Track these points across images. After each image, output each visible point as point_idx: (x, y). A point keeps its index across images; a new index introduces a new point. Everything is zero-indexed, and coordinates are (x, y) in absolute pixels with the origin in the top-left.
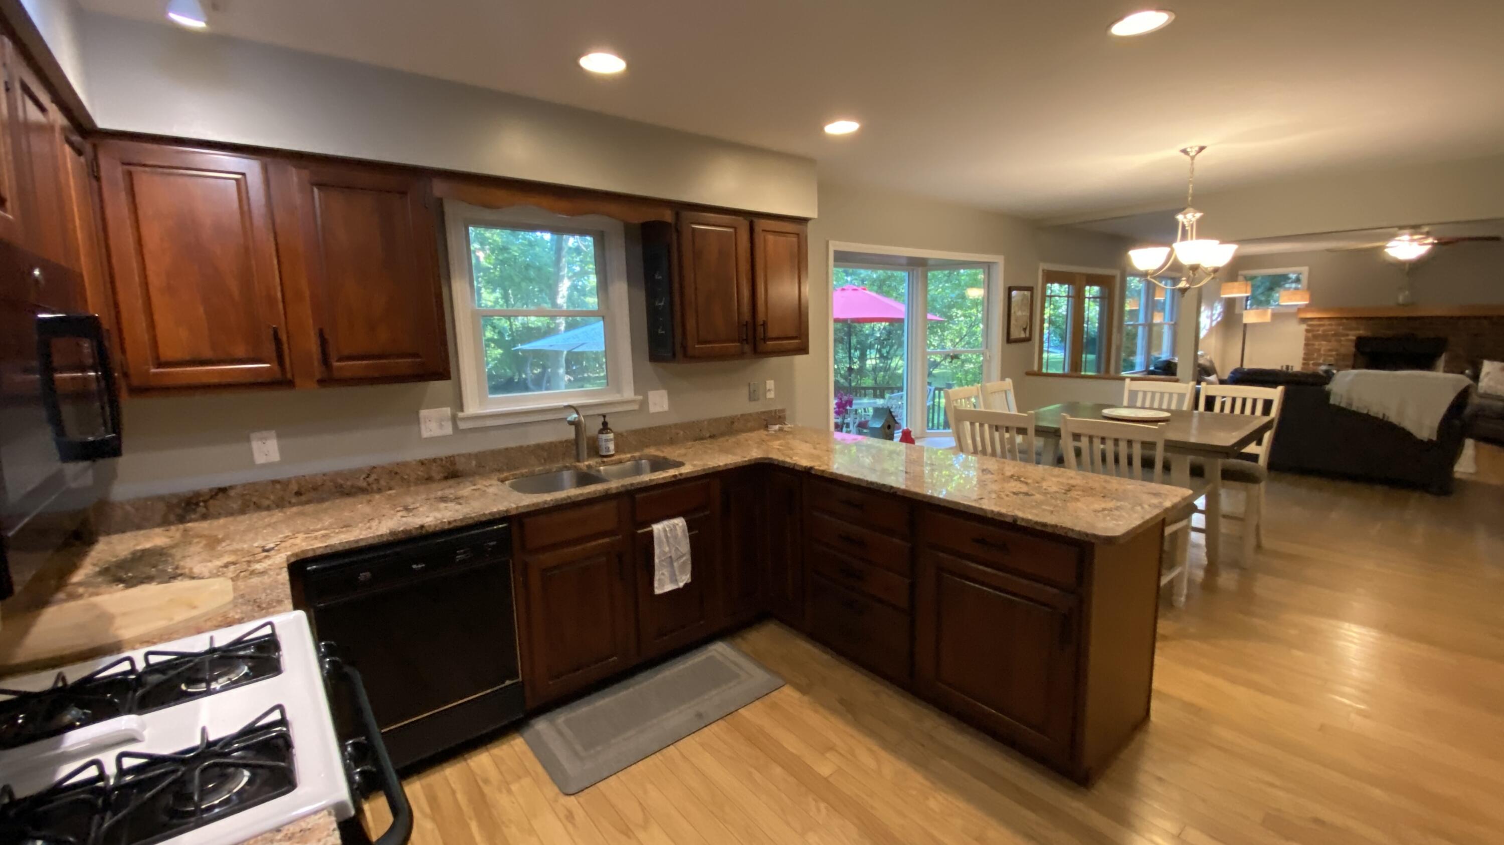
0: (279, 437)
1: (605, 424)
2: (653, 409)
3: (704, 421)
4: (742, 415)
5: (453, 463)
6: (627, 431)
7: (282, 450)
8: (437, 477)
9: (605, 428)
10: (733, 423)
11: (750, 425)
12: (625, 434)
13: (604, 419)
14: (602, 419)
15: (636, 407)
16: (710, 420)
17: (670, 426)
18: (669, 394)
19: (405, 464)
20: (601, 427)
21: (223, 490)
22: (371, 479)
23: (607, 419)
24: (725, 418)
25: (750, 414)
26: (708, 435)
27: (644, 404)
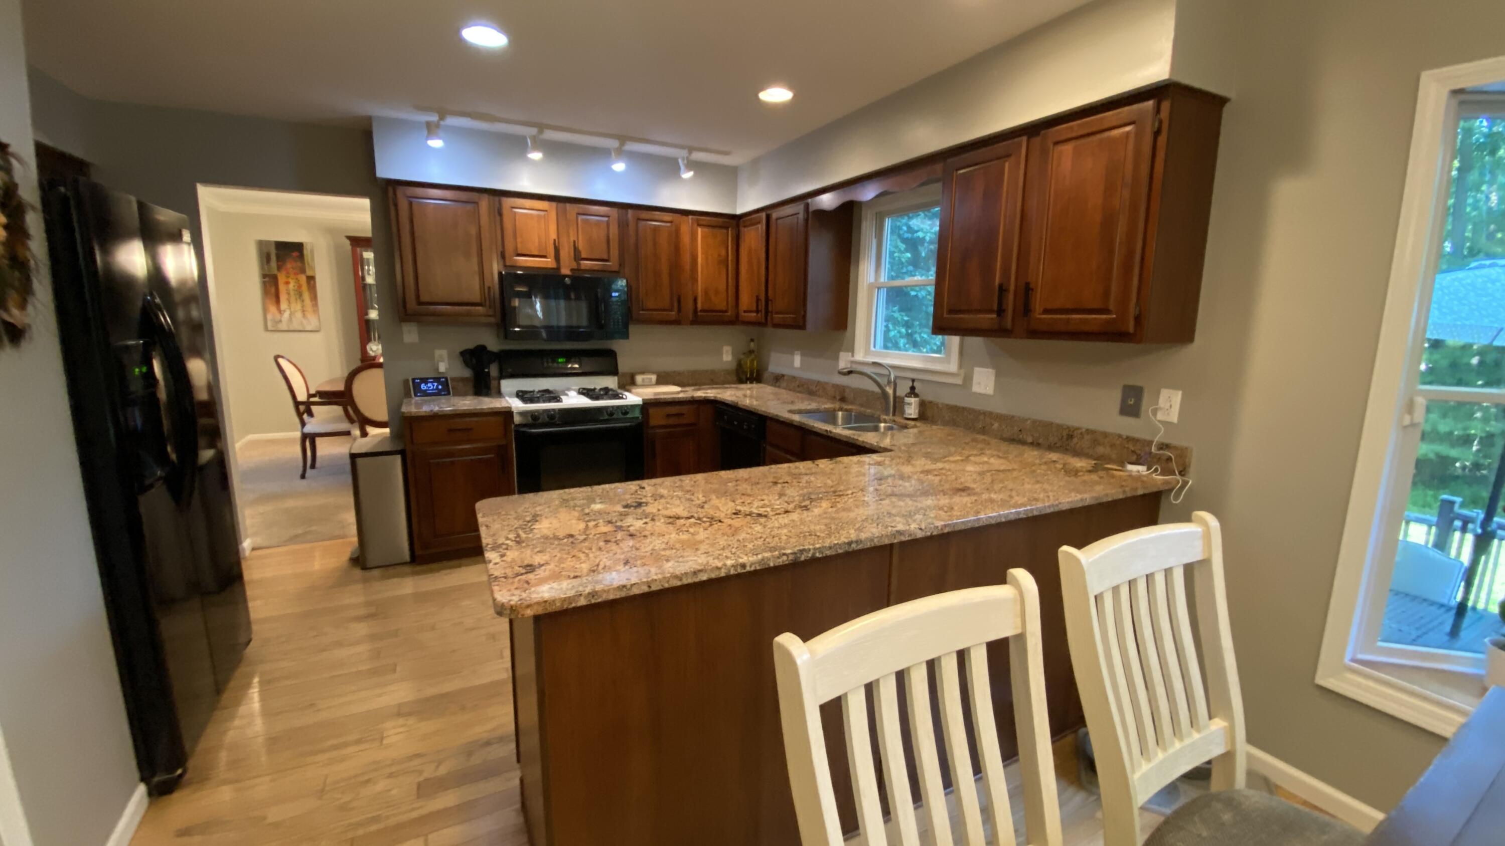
0: (802, 355)
1: (913, 388)
2: (976, 388)
3: (1027, 420)
4: (1088, 431)
5: (844, 391)
6: (942, 404)
7: (802, 362)
8: (838, 398)
9: (913, 392)
10: (1070, 437)
11: (1100, 450)
12: (941, 406)
13: (913, 384)
14: (910, 384)
15: (958, 381)
16: (1034, 422)
17: (985, 413)
18: (998, 375)
19: (827, 383)
20: (909, 390)
21: (783, 376)
22: (818, 388)
23: (916, 384)
24: (1059, 427)
25: (1105, 435)
26: (1030, 440)
27: (968, 380)
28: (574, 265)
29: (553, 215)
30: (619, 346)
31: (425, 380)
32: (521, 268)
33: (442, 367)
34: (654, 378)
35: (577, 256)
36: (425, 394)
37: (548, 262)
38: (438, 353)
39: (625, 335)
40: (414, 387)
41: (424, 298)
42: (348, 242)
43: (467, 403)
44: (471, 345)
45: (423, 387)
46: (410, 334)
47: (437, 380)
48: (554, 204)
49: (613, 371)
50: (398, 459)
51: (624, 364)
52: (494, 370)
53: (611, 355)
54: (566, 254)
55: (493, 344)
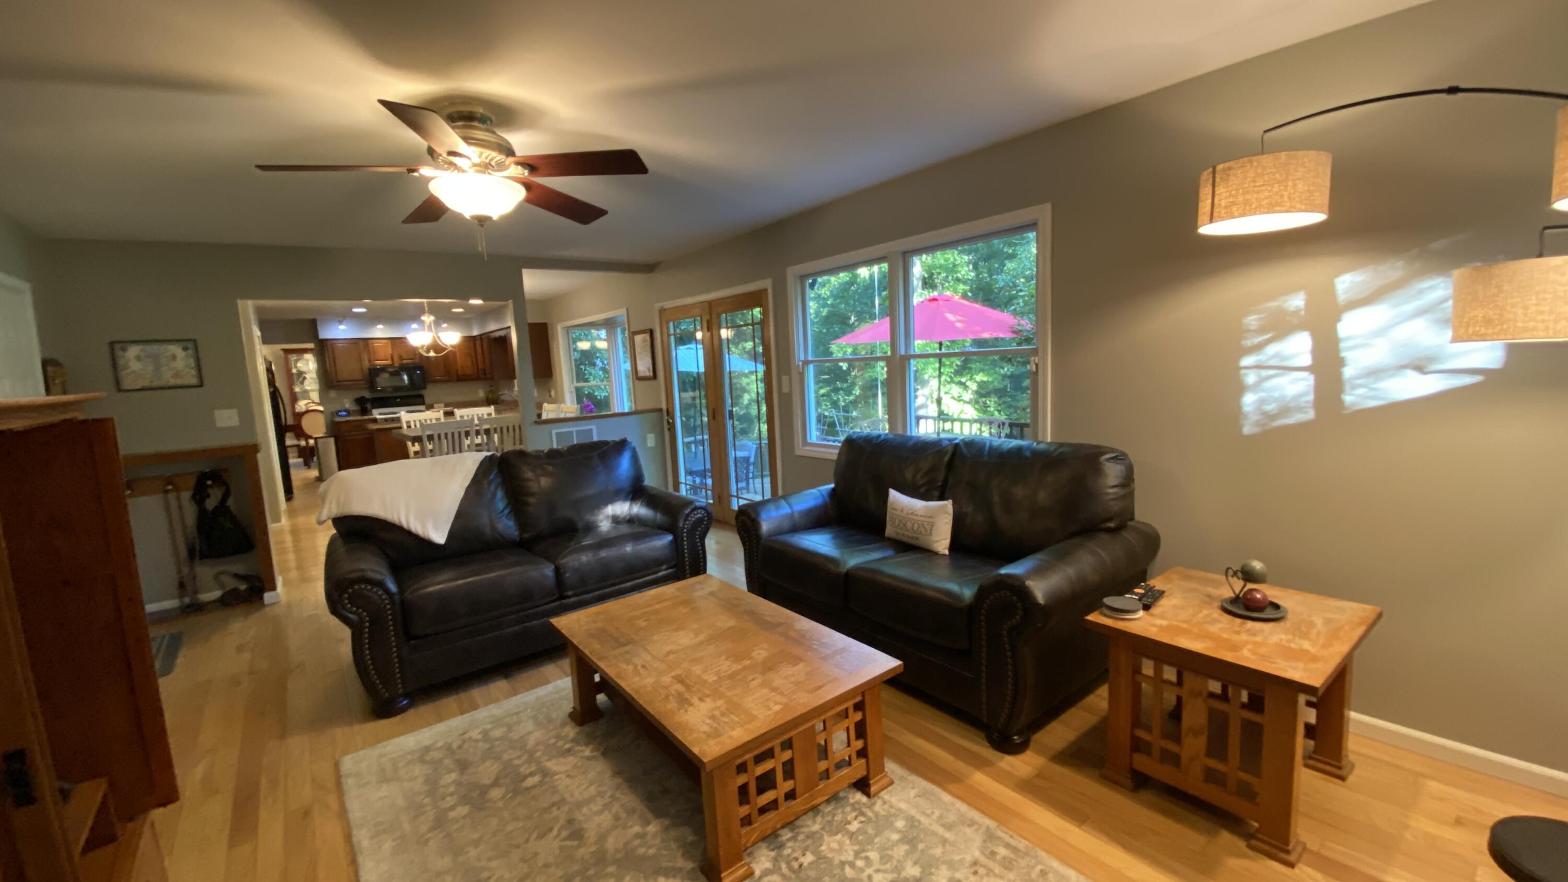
28: (400, 362)
29: (390, 344)
30: (424, 392)
31: (341, 411)
32: (379, 365)
33: (347, 406)
34: (443, 405)
35: (401, 358)
36: (341, 416)
37: (388, 362)
38: (345, 400)
39: (425, 388)
40: (337, 413)
41: (340, 379)
42: (282, 353)
43: (359, 418)
44: (359, 396)
45: (340, 414)
46: (333, 394)
47: (345, 411)
48: (389, 341)
49: (423, 403)
50: (332, 440)
51: (428, 400)
52: (369, 406)
53: (421, 396)
54: (396, 358)
55: (367, 394)
